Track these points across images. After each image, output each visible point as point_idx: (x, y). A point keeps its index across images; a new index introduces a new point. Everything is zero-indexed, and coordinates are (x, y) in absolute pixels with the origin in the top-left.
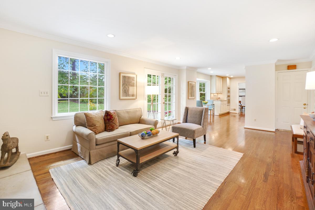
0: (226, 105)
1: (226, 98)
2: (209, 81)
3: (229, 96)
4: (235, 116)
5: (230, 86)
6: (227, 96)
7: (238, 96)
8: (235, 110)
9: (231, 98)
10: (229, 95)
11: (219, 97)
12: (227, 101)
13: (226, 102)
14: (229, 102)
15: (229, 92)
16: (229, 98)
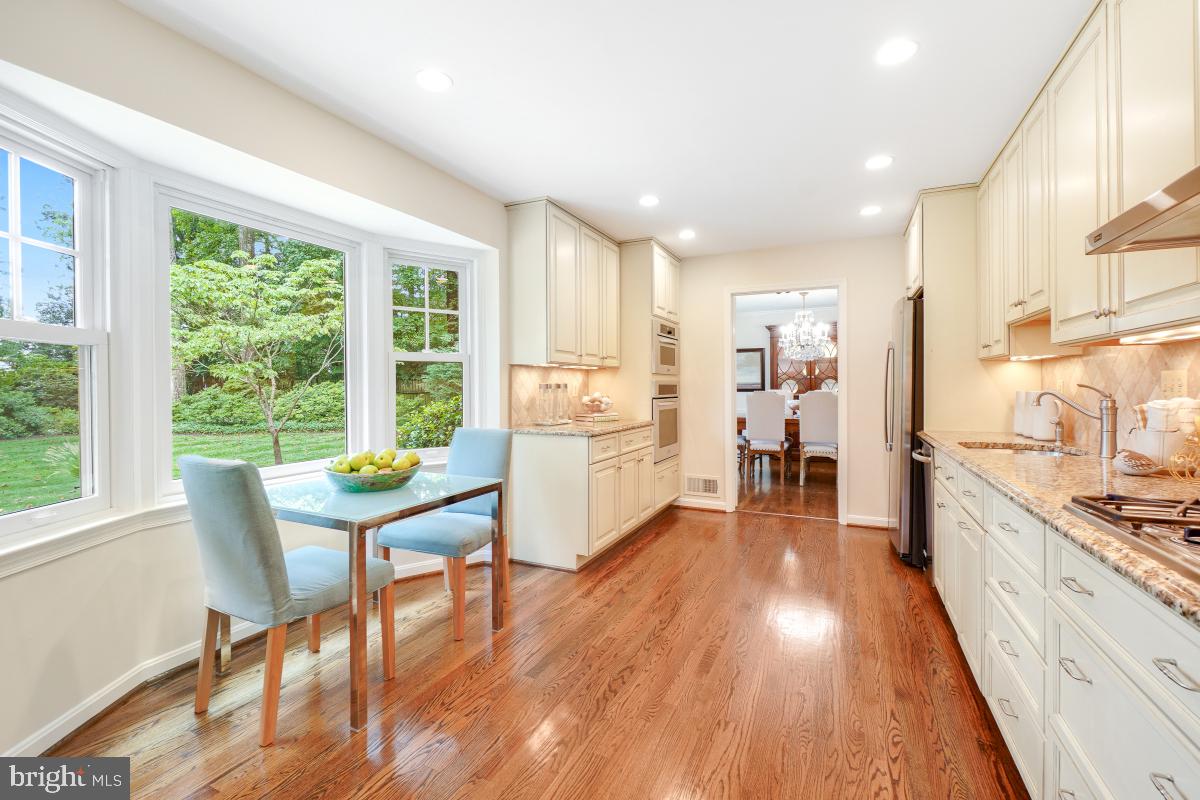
0: (649, 460)
1: (642, 408)
2: (494, 255)
3: (667, 391)
4: (711, 535)
5: (672, 317)
6: (654, 392)
7: (729, 388)
8: (710, 486)
9: (688, 405)
10: (666, 380)
11: (597, 395)
12: (655, 431)
13: (647, 441)
14: (669, 429)
15: (668, 356)
16: (667, 404)
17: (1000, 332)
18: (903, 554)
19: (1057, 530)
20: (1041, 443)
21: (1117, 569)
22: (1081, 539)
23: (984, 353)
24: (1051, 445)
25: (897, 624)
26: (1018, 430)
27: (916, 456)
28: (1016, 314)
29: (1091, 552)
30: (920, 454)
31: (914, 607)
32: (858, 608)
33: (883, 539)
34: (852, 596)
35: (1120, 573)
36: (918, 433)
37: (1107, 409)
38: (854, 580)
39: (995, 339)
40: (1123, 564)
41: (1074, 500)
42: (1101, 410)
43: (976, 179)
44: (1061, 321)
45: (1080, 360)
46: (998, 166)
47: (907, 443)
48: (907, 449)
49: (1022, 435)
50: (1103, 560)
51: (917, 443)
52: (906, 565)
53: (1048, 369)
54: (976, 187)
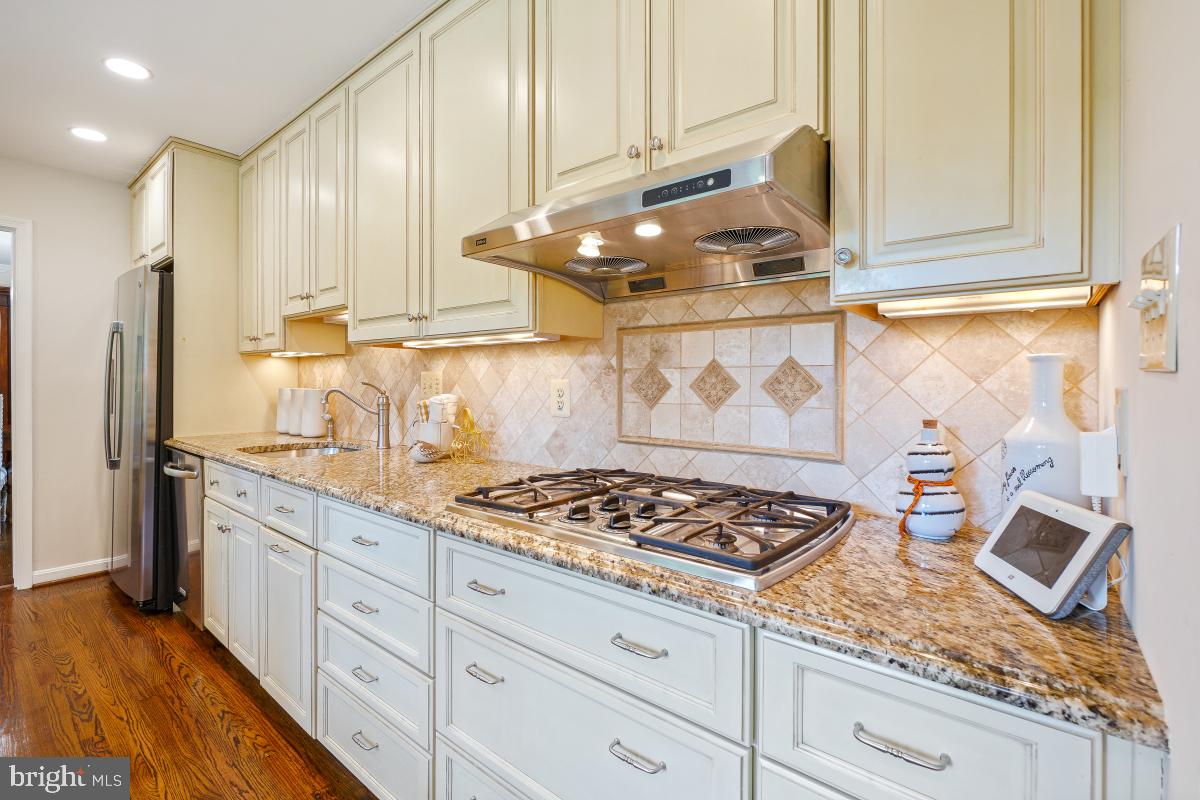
17: (274, 324)
18: (144, 602)
19: (462, 536)
20: (315, 441)
21: (560, 564)
22: (501, 541)
23: (249, 347)
24: (322, 441)
25: (165, 703)
26: (281, 427)
27: (168, 471)
28: (299, 307)
29: (519, 552)
30: (172, 467)
31: (180, 668)
32: (96, 711)
33: (100, 590)
34: (79, 697)
35: (565, 567)
36: (168, 442)
37: (383, 405)
38: (73, 672)
39: (267, 332)
40: (563, 556)
41: (458, 500)
42: (378, 405)
43: (241, 152)
44: (361, 321)
45: (342, 360)
46: (274, 146)
47: (149, 455)
48: (148, 464)
49: (287, 434)
50: (537, 557)
51: (164, 452)
52: (147, 615)
53: (306, 365)
54: (238, 160)
